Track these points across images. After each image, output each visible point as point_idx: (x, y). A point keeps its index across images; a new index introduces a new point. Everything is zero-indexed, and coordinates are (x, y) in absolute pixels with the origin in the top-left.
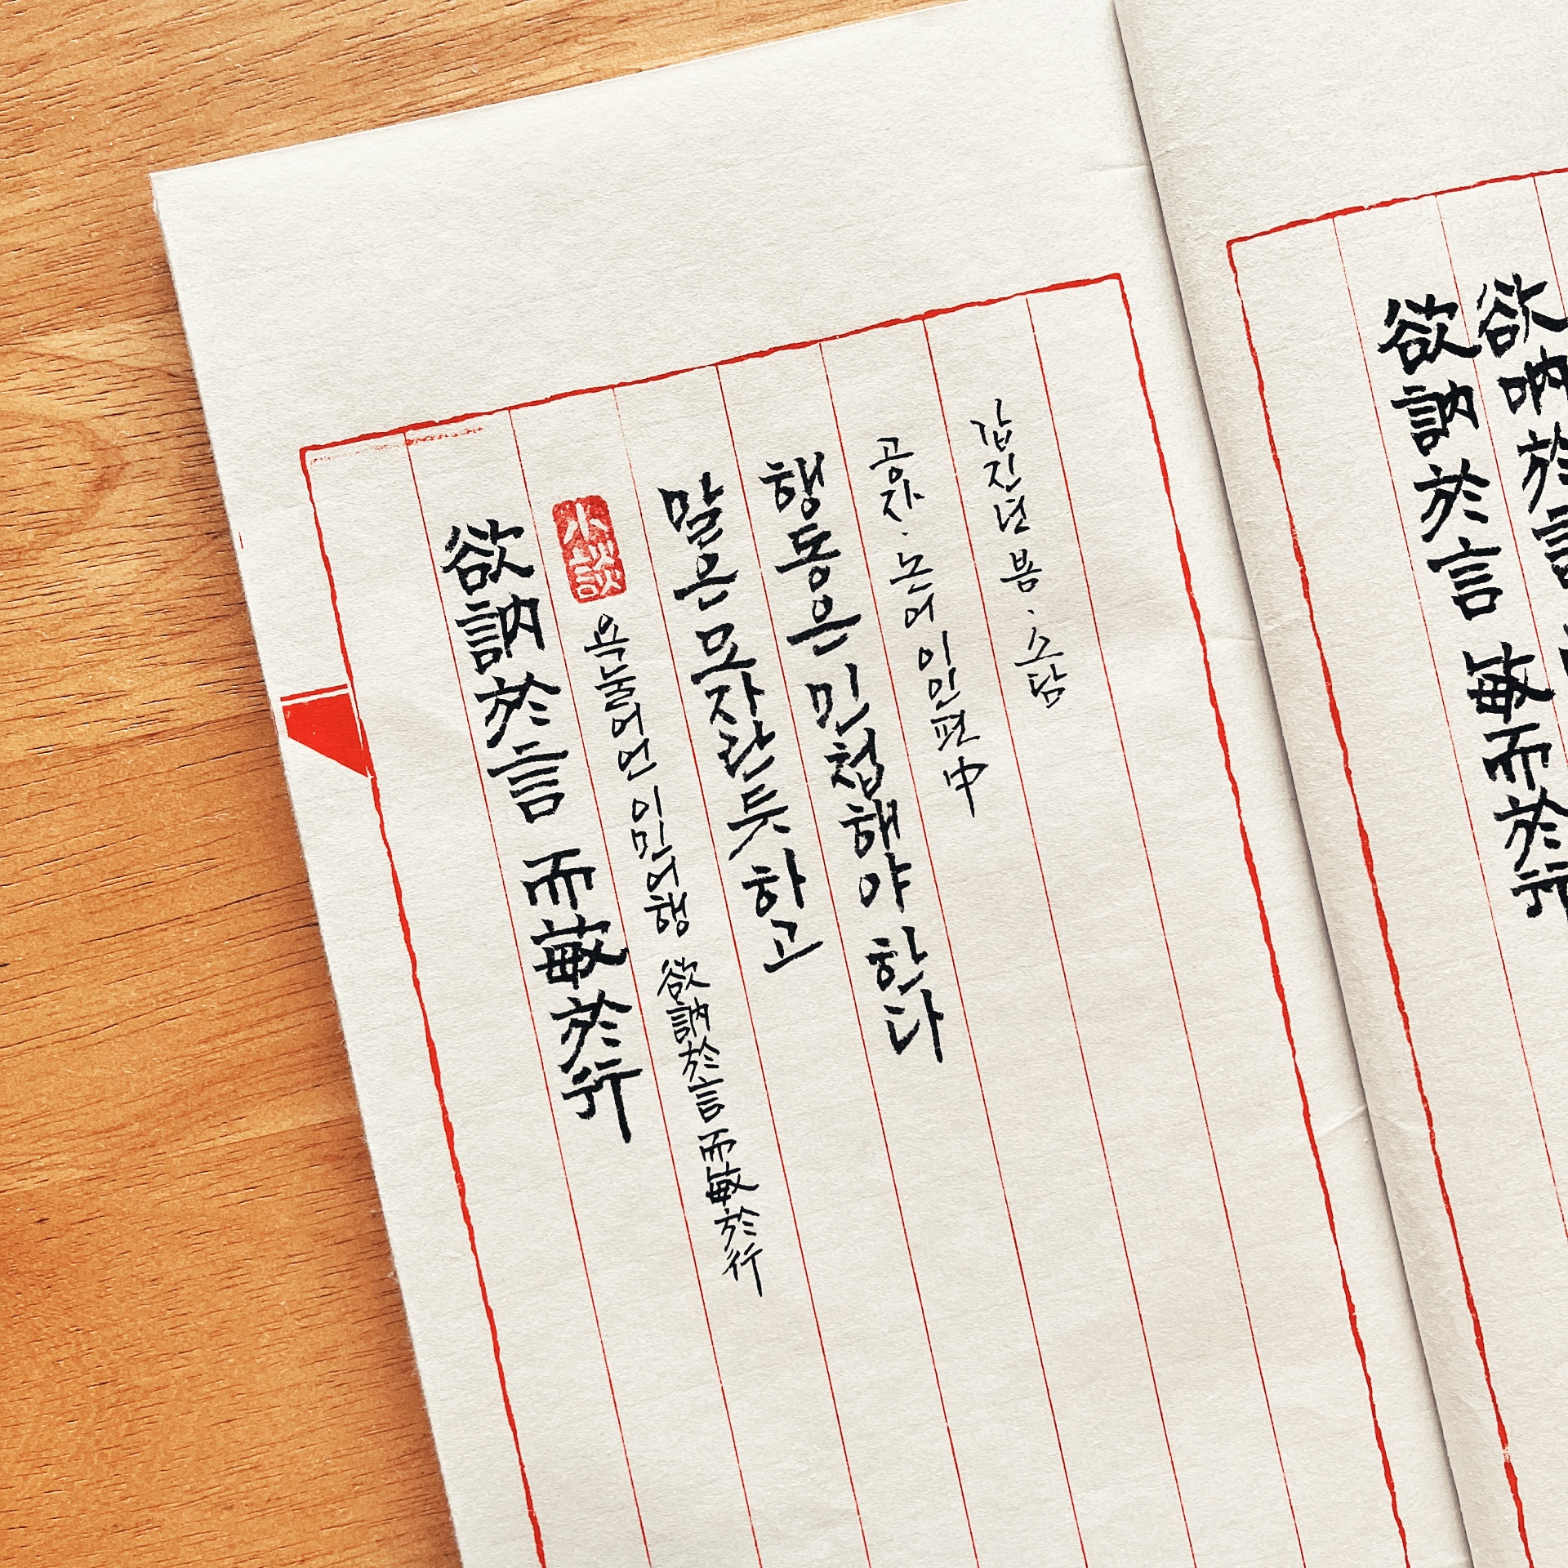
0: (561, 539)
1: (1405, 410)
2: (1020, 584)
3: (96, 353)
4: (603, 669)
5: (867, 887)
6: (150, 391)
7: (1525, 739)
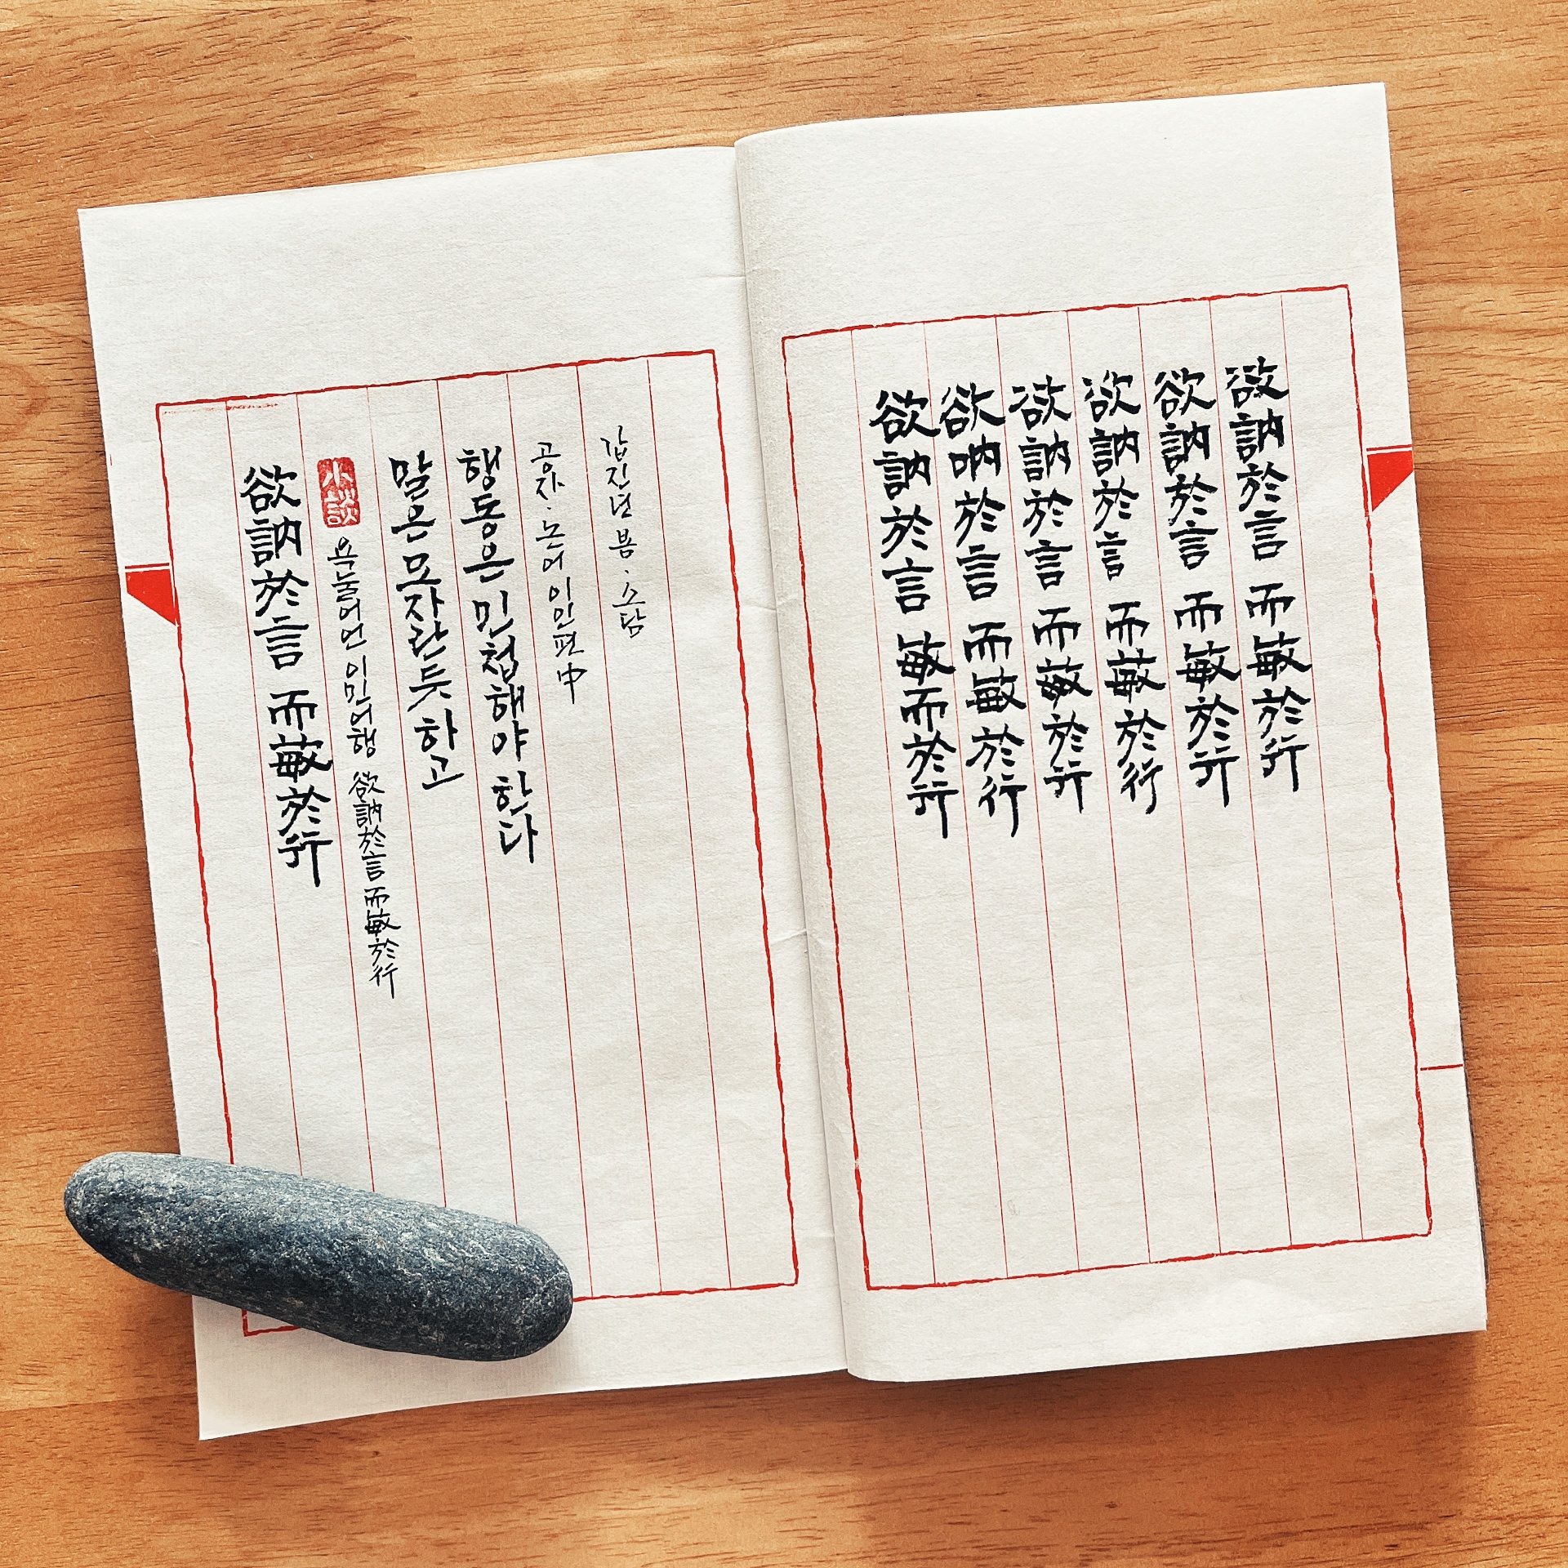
0: (321, 484)
1: (882, 467)
2: (621, 552)
3: (36, 322)
4: (338, 573)
5: (498, 742)
6: (70, 351)
7: (931, 698)
